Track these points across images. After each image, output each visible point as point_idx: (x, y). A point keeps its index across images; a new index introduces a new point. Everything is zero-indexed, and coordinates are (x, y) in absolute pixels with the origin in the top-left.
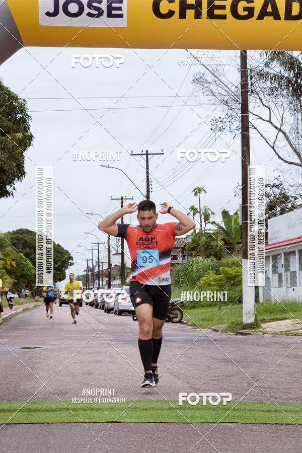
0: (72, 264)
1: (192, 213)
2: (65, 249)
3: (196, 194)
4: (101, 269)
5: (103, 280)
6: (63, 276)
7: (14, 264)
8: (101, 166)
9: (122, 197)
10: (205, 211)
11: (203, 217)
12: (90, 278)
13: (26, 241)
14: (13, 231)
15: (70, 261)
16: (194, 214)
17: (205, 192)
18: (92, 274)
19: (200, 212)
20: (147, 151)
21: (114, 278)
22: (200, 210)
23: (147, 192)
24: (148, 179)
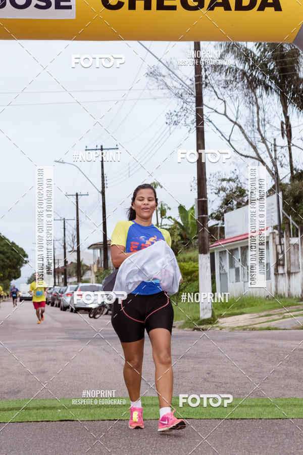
0: (26, 262)
2: (20, 247)
6: (18, 275)
9: (77, 194)
15: (25, 259)
20: (102, 146)
21: (70, 276)
23: (102, 187)
24: (103, 174)
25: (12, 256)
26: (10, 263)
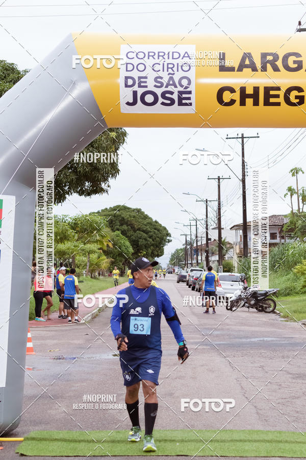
0: (169, 241)
1: (289, 194)
2: (163, 225)
3: (293, 175)
4: (199, 244)
5: (202, 255)
6: (161, 252)
7: (110, 245)
8: (196, 149)
9: (219, 177)
10: (303, 191)
11: (300, 198)
12: (189, 252)
13: (123, 218)
14: (110, 208)
15: (168, 238)
16: (291, 195)
17: (303, 173)
18: (191, 248)
19: (297, 193)
20: (243, 135)
21: (213, 254)
22: (298, 190)
23: (243, 175)
24: (243, 162)
25: (155, 235)
26: (153, 242)
